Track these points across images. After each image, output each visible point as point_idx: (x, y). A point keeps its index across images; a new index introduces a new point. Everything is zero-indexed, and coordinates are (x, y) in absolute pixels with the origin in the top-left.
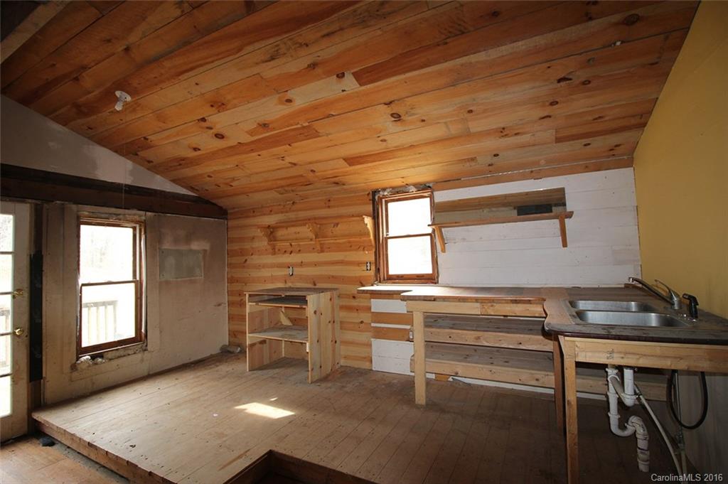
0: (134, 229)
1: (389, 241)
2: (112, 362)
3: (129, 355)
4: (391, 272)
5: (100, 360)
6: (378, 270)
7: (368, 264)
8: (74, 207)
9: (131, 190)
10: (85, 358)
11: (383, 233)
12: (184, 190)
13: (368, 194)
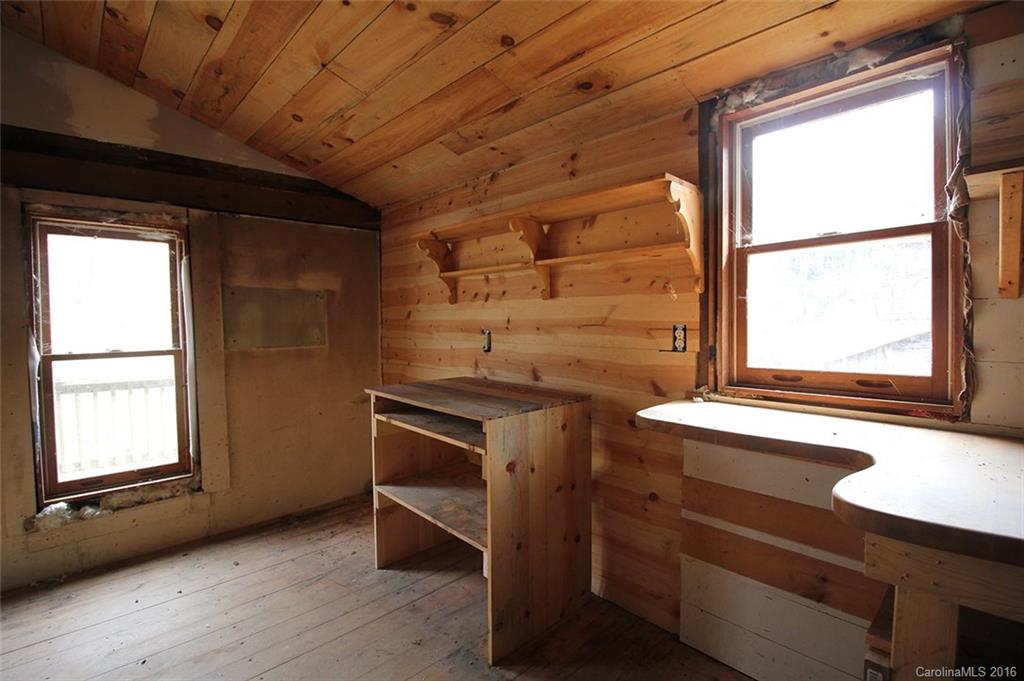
1: (753, 261)
2: (120, 513)
3: (161, 499)
4: (753, 362)
6: (708, 354)
7: (680, 334)
9: (152, 161)
10: (55, 506)
11: (731, 236)
12: (282, 165)
13: (687, 117)
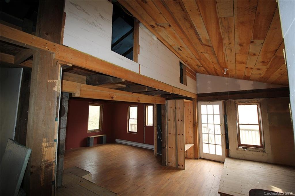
0: (257, 106)
2: (250, 152)
3: (257, 151)
5: (245, 149)
8: (234, 101)
9: (253, 91)
10: (240, 147)
